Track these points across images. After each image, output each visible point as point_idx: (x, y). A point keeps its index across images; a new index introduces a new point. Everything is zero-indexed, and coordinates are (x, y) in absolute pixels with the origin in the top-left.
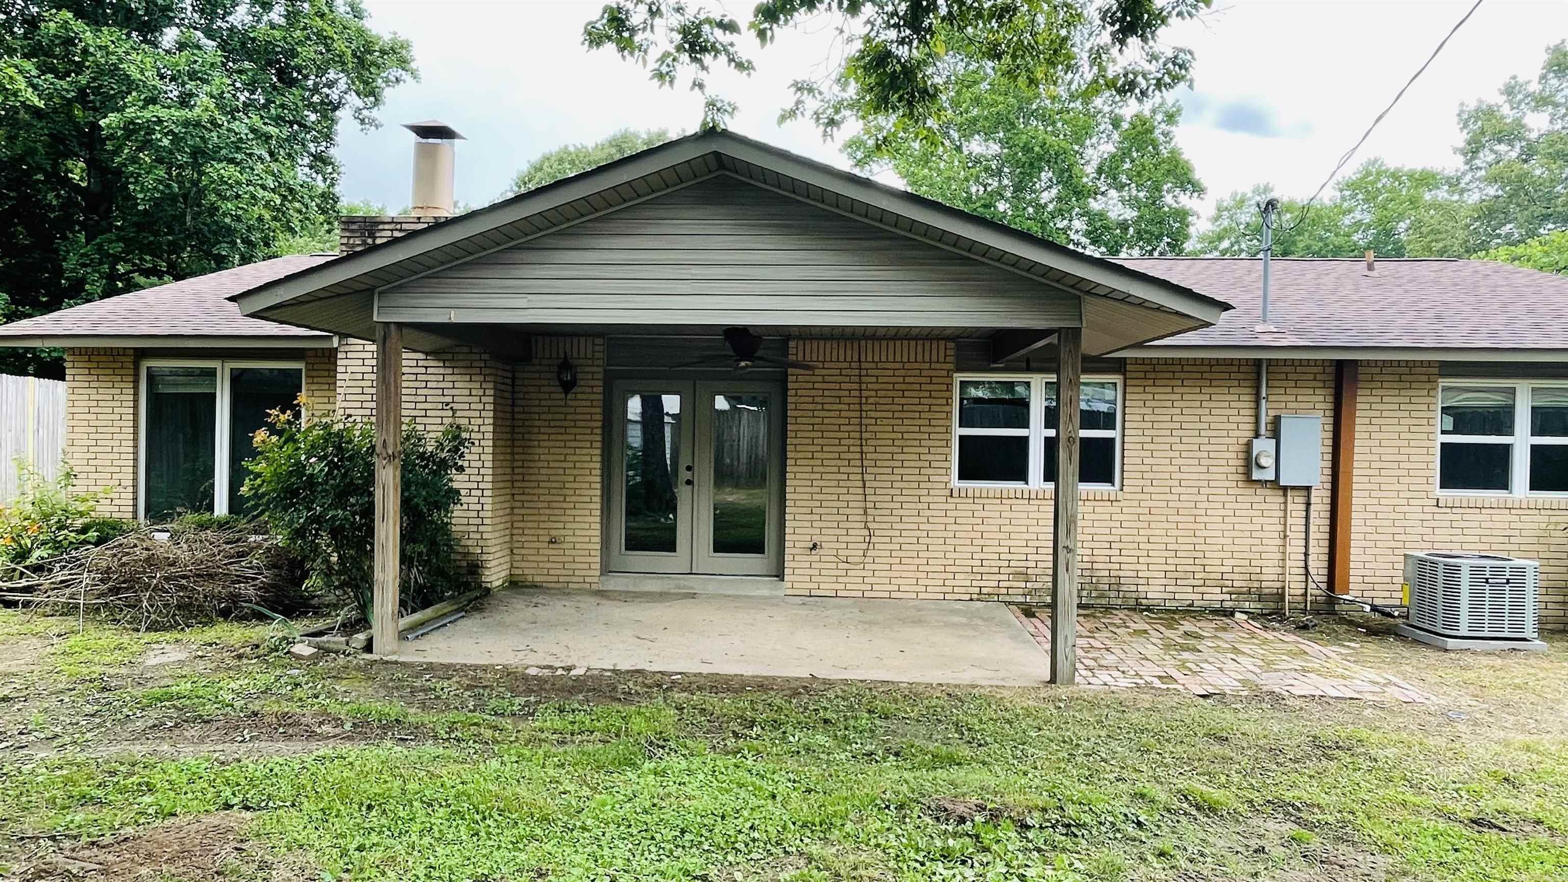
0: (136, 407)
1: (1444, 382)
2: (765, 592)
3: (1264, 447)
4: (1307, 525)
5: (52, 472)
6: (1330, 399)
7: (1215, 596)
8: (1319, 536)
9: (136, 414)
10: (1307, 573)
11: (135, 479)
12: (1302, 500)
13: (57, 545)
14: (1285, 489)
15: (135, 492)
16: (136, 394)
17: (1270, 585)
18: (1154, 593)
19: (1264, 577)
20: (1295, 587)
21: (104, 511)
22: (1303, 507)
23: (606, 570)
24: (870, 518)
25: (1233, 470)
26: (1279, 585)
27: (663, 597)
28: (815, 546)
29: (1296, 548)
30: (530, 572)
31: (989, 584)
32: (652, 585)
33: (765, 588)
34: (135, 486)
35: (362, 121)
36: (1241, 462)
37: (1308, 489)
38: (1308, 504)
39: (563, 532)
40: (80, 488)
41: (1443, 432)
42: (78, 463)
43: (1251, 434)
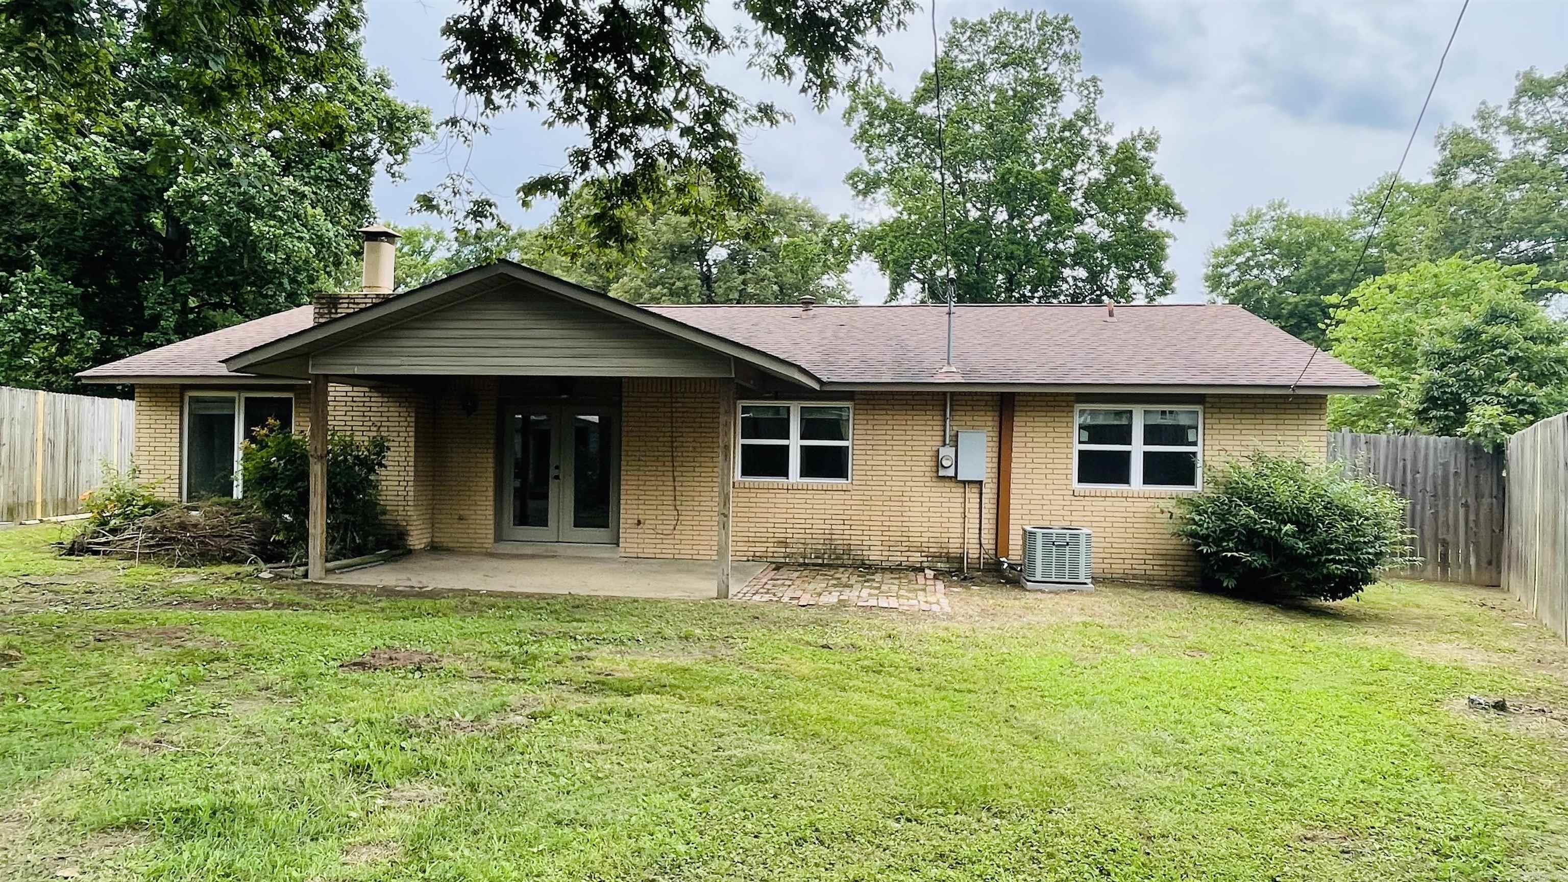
0: (181, 424)
1: (1079, 407)
2: (606, 555)
3: (947, 452)
4: (980, 508)
5: (126, 469)
6: (997, 418)
7: (916, 558)
8: (989, 516)
9: (181, 429)
10: (980, 544)
11: (180, 474)
12: (976, 490)
13: (126, 517)
14: (964, 482)
15: (180, 484)
16: (181, 415)
17: (954, 550)
18: (874, 556)
19: (951, 545)
20: (974, 553)
21: (160, 495)
22: (978, 496)
23: (498, 538)
24: (678, 503)
25: (929, 469)
26: (961, 551)
27: (533, 557)
28: (639, 523)
29: (973, 523)
30: (444, 539)
31: (760, 549)
32: (528, 550)
33: (604, 552)
34: (180, 479)
35: (393, 175)
36: (933, 464)
37: (980, 482)
38: (981, 494)
39: (467, 512)
40: (143, 479)
41: (1080, 442)
42: (142, 461)
43: (940, 443)
